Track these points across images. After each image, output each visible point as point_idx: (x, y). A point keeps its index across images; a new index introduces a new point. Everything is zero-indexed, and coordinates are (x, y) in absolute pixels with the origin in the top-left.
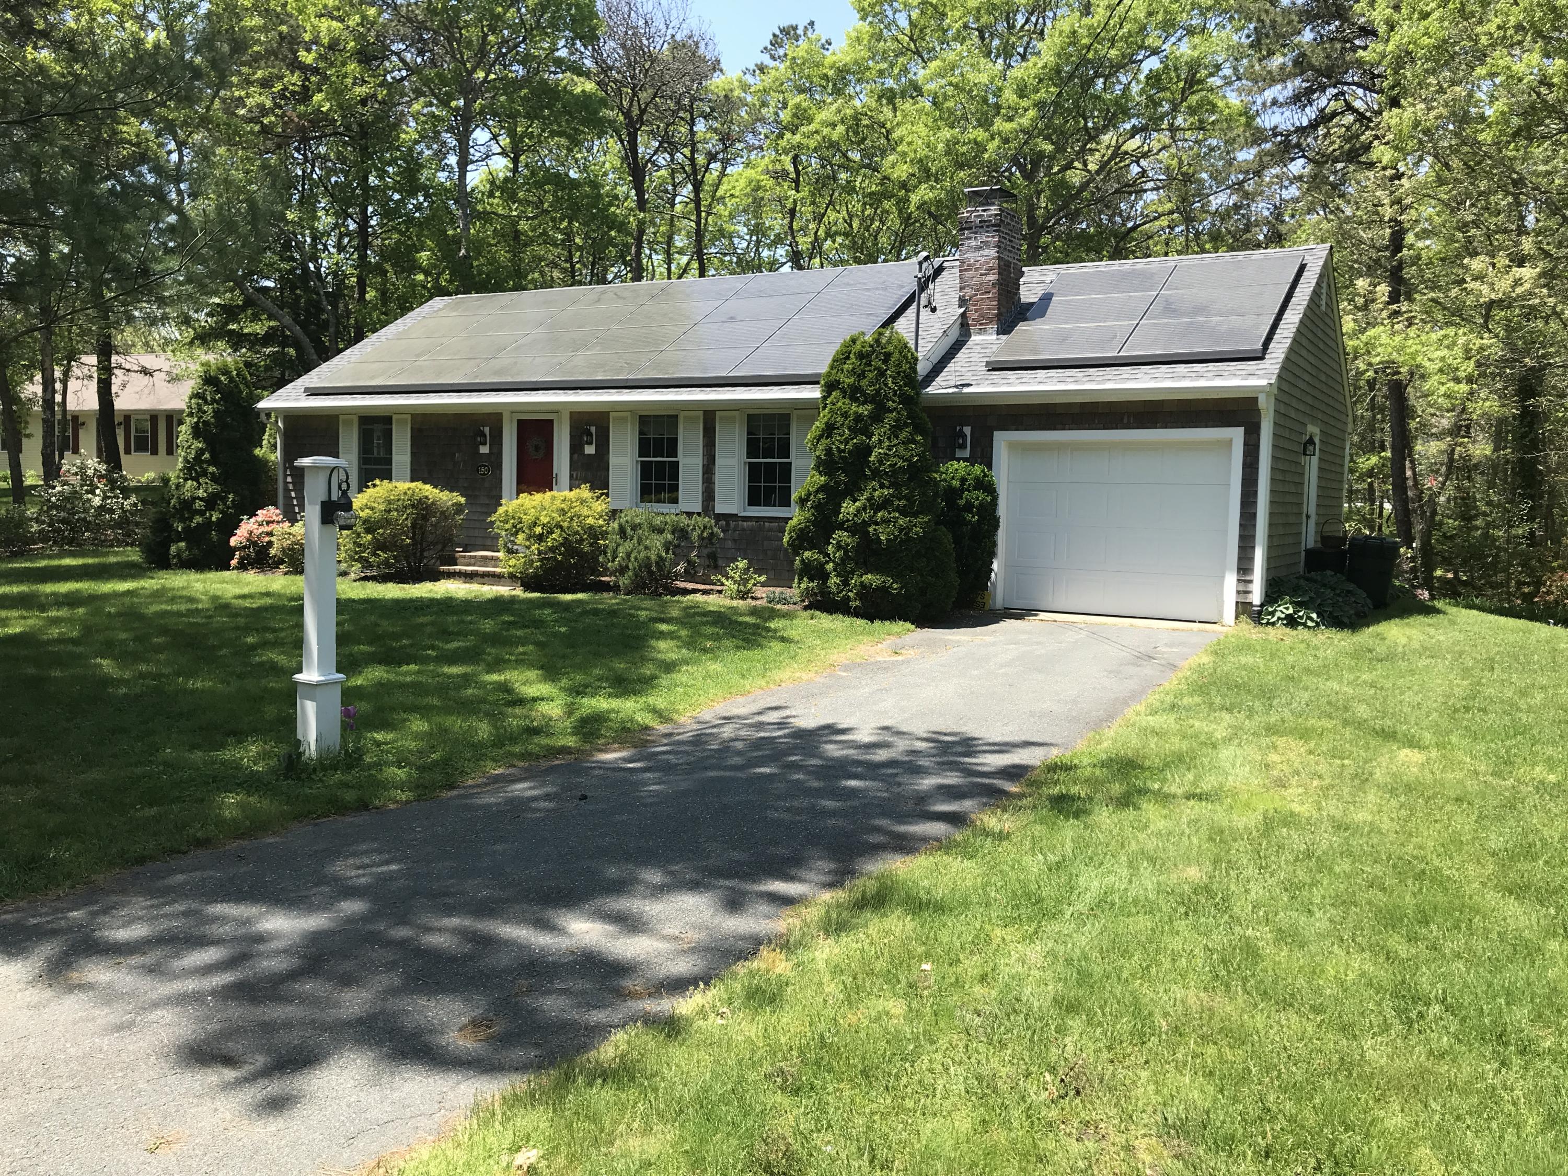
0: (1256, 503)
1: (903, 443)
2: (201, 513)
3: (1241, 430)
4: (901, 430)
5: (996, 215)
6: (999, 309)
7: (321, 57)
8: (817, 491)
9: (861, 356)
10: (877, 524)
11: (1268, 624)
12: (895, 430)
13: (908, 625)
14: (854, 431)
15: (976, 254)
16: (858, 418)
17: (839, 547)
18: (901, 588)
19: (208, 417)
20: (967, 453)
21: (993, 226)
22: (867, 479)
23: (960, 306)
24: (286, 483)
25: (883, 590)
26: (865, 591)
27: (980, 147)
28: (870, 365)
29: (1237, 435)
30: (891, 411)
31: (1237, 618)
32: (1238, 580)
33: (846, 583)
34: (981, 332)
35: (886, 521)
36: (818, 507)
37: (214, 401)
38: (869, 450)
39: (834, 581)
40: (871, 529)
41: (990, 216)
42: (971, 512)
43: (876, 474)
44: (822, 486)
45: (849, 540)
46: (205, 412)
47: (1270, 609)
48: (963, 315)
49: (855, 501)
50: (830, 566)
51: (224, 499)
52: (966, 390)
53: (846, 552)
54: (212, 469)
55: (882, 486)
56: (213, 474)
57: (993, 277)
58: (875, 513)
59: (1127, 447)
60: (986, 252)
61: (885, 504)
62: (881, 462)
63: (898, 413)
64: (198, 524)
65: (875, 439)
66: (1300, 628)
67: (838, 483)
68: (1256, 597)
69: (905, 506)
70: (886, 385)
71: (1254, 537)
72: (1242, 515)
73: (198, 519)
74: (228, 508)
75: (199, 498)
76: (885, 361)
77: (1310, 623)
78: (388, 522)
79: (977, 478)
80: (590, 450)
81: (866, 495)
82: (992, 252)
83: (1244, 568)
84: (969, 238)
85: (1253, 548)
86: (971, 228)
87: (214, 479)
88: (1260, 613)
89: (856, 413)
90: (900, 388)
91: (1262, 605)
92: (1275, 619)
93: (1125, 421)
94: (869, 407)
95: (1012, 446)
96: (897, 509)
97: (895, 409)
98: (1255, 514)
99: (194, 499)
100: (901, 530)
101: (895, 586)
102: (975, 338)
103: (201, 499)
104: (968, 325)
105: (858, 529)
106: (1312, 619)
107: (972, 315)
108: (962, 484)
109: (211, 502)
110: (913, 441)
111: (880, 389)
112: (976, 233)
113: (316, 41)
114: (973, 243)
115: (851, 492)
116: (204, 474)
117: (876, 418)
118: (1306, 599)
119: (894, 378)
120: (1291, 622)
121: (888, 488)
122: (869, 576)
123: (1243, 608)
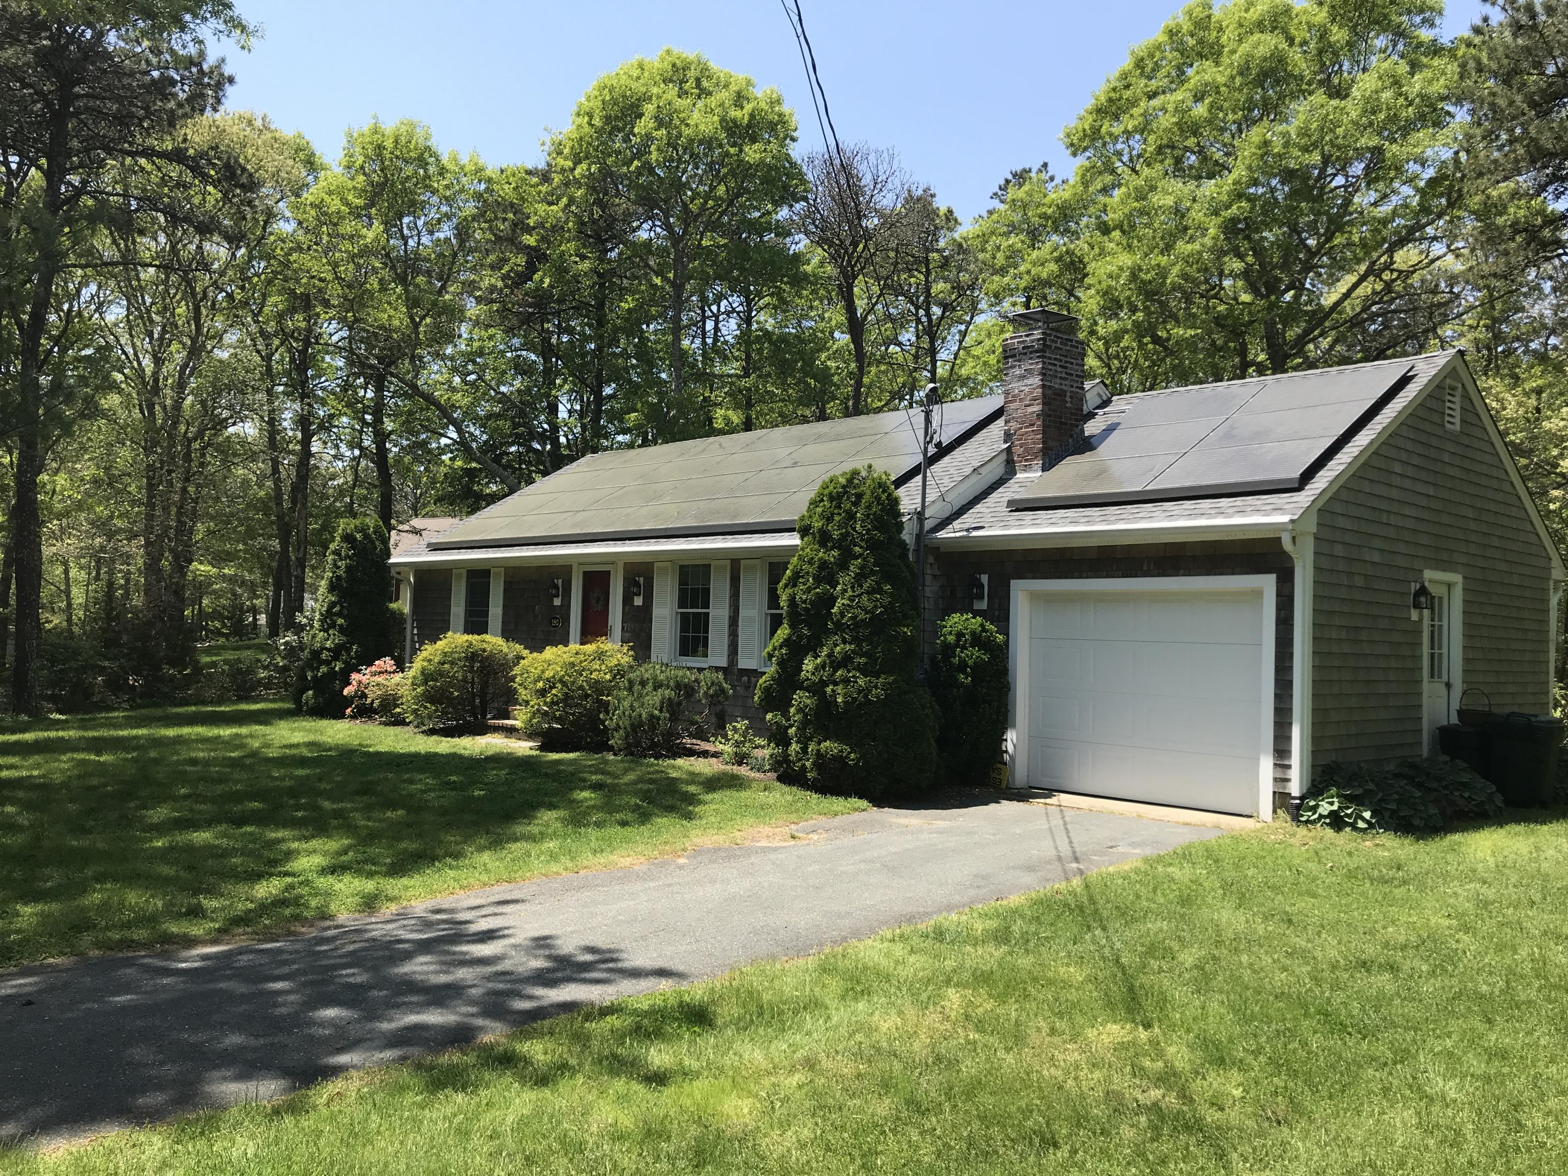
0: (1291, 667)
1: (868, 593)
2: (327, 663)
3: (1272, 578)
4: (866, 578)
5: (1039, 340)
6: (1044, 443)
7: (543, 239)
8: (781, 647)
9: (831, 498)
10: (835, 684)
11: (1307, 822)
12: (860, 578)
13: (864, 803)
14: (818, 580)
15: (1020, 383)
16: (823, 565)
17: (800, 710)
18: (858, 760)
19: (341, 573)
20: (983, 605)
21: (1036, 351)
22: (828, 633)
23: (1005, 442)
24: (413, 635)
25: (840, 759)
26: (821, 760)
27: (1163, 273)
28: (840, 508)
29: (1267, 583)
30: (856, 558)
31: (1275, 811)
32: (1275, 764)
33: (804, 750)
34: (1026, 468)
35: (846, 681)
36: (781, 663)
37: (347, 557)
38: (832, 600)
39: (794, 747)
40: (829, 690)
41: (1033, 341)
42: (964, 673)
43: (839, 627)
44: (786, 640)
45: (808, 701)
46: (339, 567)
47: (1312, 803)
48: (1009, 450)
49: (816, 656)
50: (792, 731)
51: (348, 650)
52: (975, 534)
53: (806, 715)
54: (340, 621)
55: (844, 642)
56: (341, 626)
57: (1037, 408)
58: (835, 671)
59: (1154, 598)
60: (1029, 382)
61: (845, 661)
62: (842, 614)
63: (864, 559)
64: (324, 673)
65: (839, 588)
66: (1348, 829)
67: (800, 637)
68: (1295, 788)
69: (866, 664)
70: (854, 529)
71: (1290, 710)
72: (1277, 681)
73: (324, 669)
74: (352, 658)
75: (326, 649)
76: (855, 504)
77: (1361, 824)
78: (441, 674)
79: (973, 633)
80: (638, 601)
81: (825, 651)
82: (1036, 381)
83: (1281, 751)
84: (1013, 367)
85: (1291, 724)
86: (1014, 356)
87: (342, 630)
88: (1298, 807)
89: (820, 560)
90: (868, 530)
91: (1302, 798)
92: (1316, 816)
93: (1145, 568)
94: (835, 553)
95: (1035, 597)
96: (858, 668)
97: (861, 555)
98: (1291, 682)
99: (323, 648)
100: (859, 692)
101: (852, 756)
102: (1020, 476)
103: (328, 650)
104: (1013, 462)
105: (816, 689)
106: (1363, 819)
107: (1018, 450)
108: (958, 640)
109: (337, 652)
110: (880, 591)
111: (848, 533)
112: (1019, 361)
113: (541, 225)
114: (1017, 372)
115: (813, 647)
116: (333, 625)
117: (843, 565)
118: (1359, 791)
119: (863, 521)
120: (1336, 822)
121: (850, 644)
122: (827, 743)
123: (1281, 799)
